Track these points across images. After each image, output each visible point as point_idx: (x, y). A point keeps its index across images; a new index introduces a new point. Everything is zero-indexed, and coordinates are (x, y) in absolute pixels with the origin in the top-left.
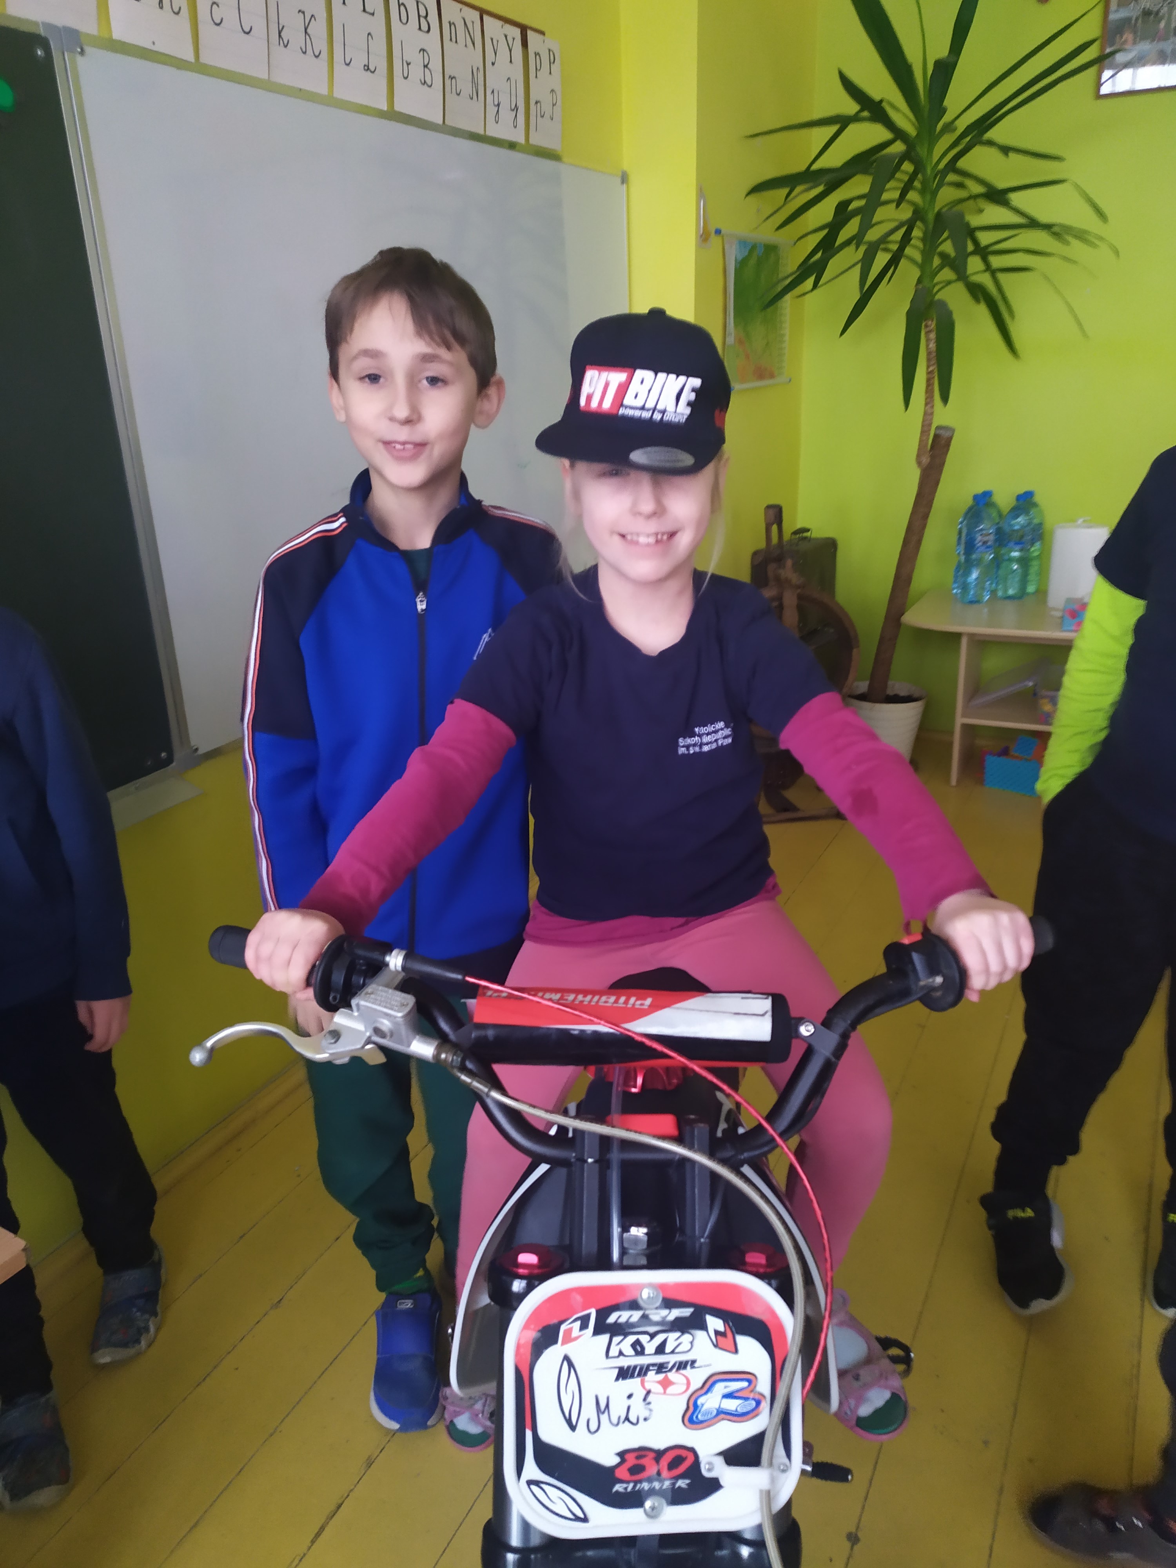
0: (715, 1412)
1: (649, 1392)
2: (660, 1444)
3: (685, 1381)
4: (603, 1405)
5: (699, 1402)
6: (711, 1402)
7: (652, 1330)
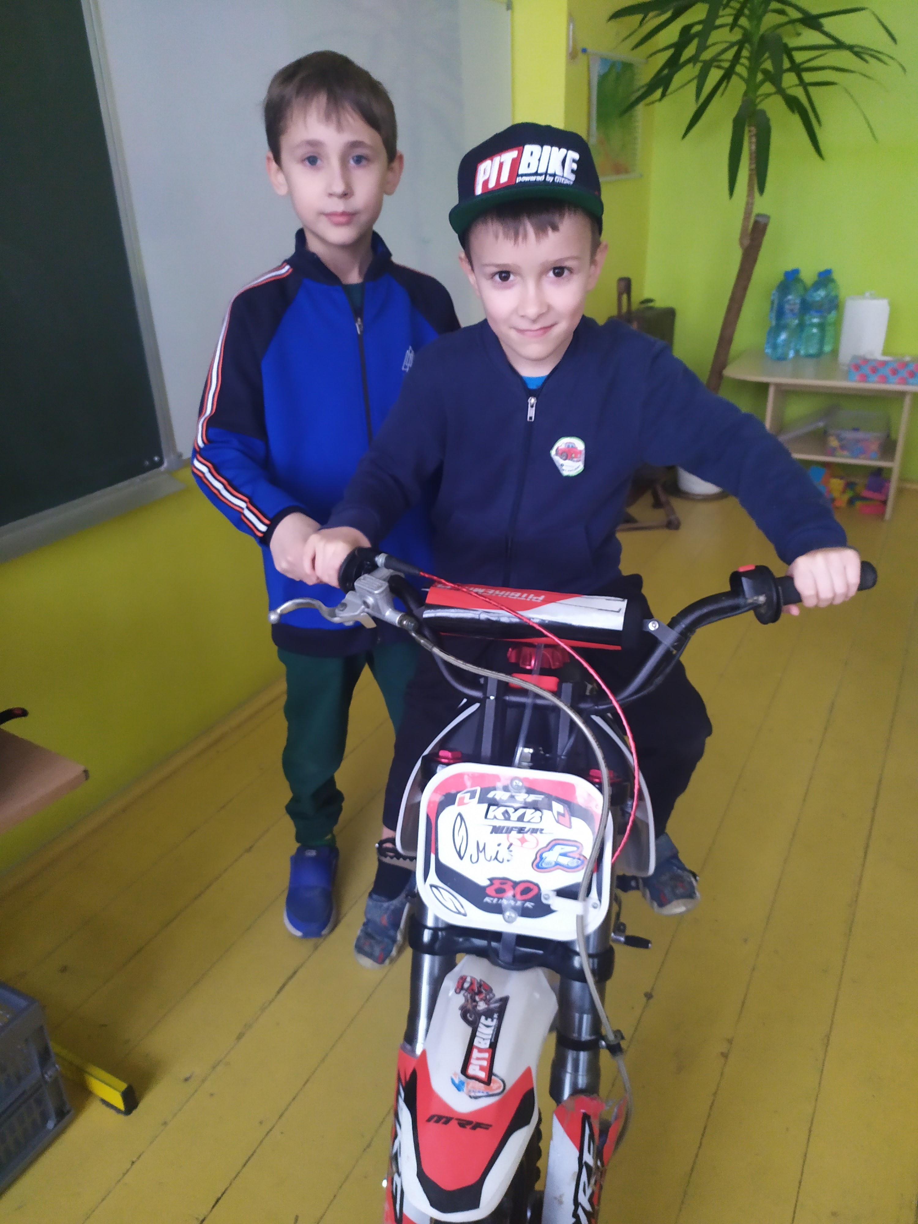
0: (553, 864)
1: (511, 845)
2: (516, 877)
3: (536, 841)
4: (481, 848)
5: (544, 855)
6: (552, 857)
7: (516, 805)
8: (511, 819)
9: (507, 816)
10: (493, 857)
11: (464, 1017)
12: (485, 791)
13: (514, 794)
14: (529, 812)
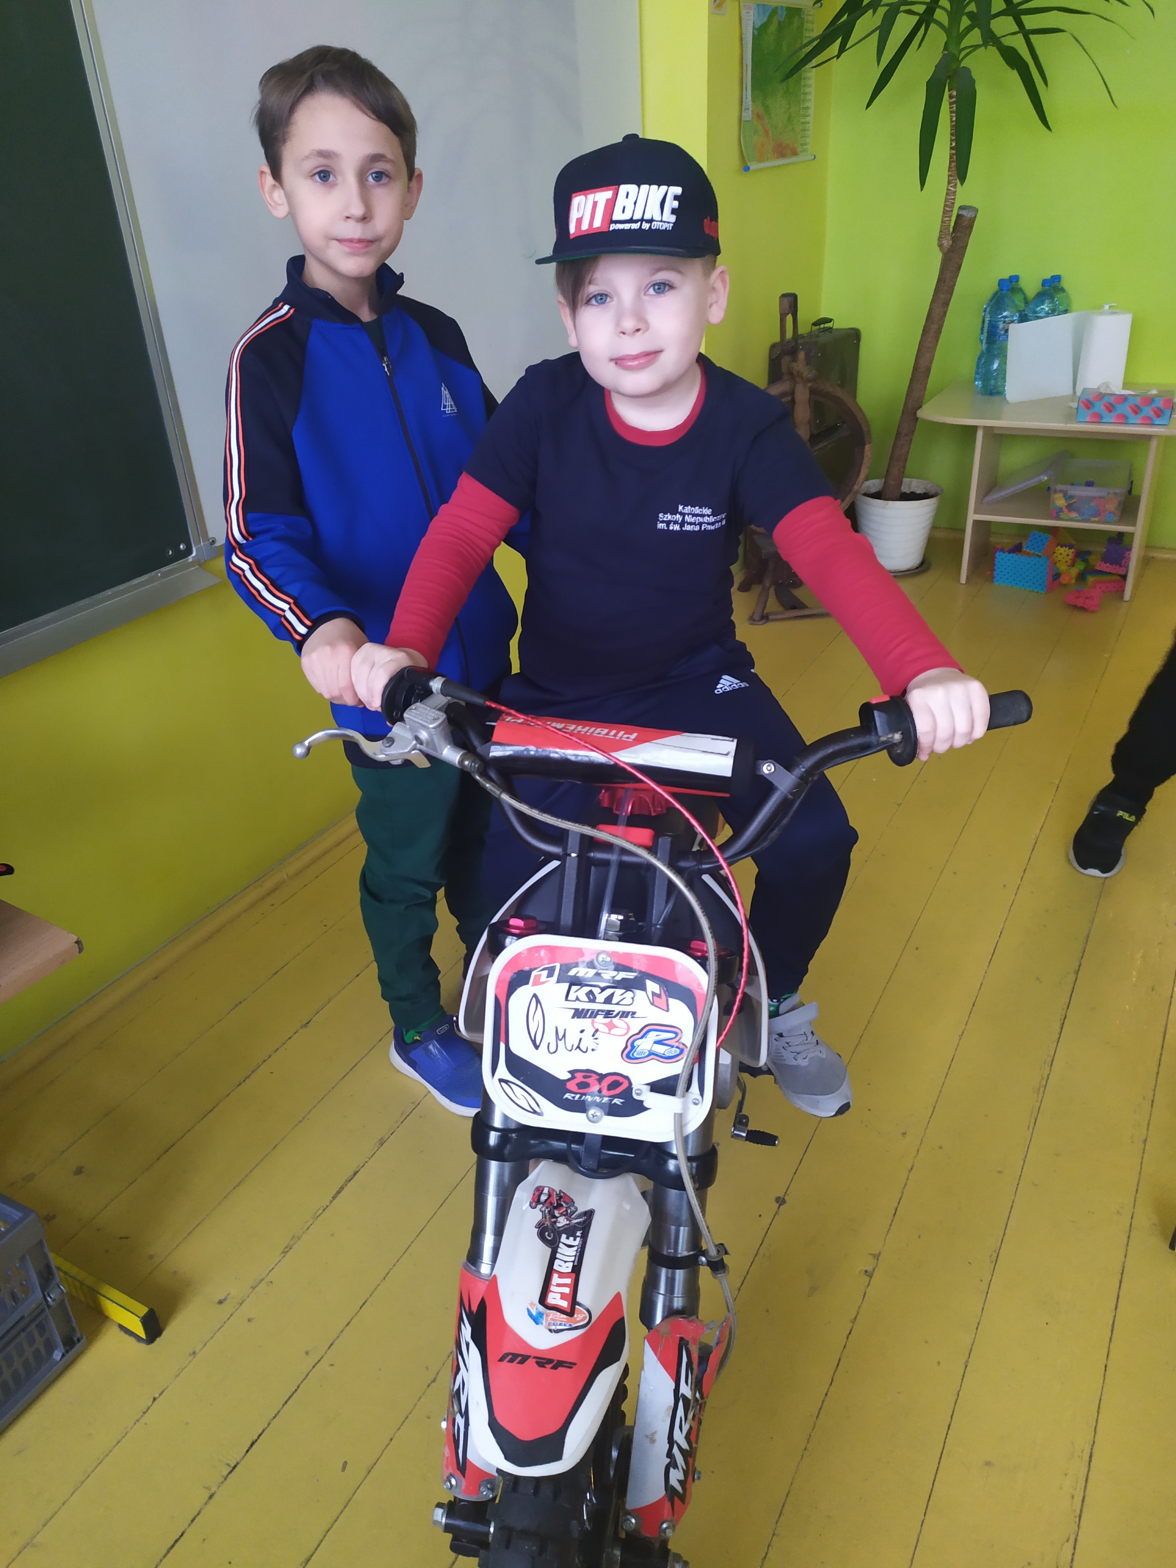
0: (647, 1053)
1: (597, 1031)
2: (602, 1069)
3: (626, 1027)
4: (561, 1036)
5: (636, 1044)
6: (645, 1045)
7: (603, 985)
8: (597, 1001)
9: (592, 998)
10: (575, 1047)
11: (541, 1236)
12: (565, 968)
13: (600, 971)
14: (619, 992)
